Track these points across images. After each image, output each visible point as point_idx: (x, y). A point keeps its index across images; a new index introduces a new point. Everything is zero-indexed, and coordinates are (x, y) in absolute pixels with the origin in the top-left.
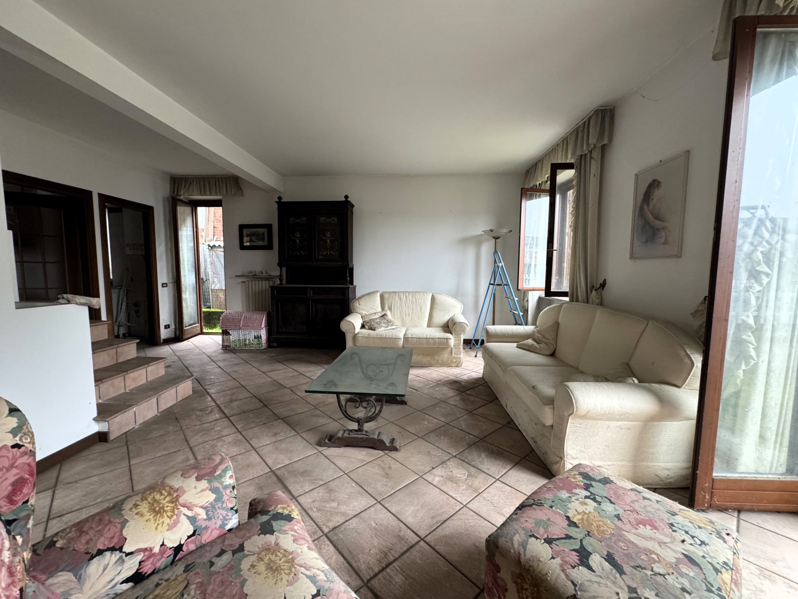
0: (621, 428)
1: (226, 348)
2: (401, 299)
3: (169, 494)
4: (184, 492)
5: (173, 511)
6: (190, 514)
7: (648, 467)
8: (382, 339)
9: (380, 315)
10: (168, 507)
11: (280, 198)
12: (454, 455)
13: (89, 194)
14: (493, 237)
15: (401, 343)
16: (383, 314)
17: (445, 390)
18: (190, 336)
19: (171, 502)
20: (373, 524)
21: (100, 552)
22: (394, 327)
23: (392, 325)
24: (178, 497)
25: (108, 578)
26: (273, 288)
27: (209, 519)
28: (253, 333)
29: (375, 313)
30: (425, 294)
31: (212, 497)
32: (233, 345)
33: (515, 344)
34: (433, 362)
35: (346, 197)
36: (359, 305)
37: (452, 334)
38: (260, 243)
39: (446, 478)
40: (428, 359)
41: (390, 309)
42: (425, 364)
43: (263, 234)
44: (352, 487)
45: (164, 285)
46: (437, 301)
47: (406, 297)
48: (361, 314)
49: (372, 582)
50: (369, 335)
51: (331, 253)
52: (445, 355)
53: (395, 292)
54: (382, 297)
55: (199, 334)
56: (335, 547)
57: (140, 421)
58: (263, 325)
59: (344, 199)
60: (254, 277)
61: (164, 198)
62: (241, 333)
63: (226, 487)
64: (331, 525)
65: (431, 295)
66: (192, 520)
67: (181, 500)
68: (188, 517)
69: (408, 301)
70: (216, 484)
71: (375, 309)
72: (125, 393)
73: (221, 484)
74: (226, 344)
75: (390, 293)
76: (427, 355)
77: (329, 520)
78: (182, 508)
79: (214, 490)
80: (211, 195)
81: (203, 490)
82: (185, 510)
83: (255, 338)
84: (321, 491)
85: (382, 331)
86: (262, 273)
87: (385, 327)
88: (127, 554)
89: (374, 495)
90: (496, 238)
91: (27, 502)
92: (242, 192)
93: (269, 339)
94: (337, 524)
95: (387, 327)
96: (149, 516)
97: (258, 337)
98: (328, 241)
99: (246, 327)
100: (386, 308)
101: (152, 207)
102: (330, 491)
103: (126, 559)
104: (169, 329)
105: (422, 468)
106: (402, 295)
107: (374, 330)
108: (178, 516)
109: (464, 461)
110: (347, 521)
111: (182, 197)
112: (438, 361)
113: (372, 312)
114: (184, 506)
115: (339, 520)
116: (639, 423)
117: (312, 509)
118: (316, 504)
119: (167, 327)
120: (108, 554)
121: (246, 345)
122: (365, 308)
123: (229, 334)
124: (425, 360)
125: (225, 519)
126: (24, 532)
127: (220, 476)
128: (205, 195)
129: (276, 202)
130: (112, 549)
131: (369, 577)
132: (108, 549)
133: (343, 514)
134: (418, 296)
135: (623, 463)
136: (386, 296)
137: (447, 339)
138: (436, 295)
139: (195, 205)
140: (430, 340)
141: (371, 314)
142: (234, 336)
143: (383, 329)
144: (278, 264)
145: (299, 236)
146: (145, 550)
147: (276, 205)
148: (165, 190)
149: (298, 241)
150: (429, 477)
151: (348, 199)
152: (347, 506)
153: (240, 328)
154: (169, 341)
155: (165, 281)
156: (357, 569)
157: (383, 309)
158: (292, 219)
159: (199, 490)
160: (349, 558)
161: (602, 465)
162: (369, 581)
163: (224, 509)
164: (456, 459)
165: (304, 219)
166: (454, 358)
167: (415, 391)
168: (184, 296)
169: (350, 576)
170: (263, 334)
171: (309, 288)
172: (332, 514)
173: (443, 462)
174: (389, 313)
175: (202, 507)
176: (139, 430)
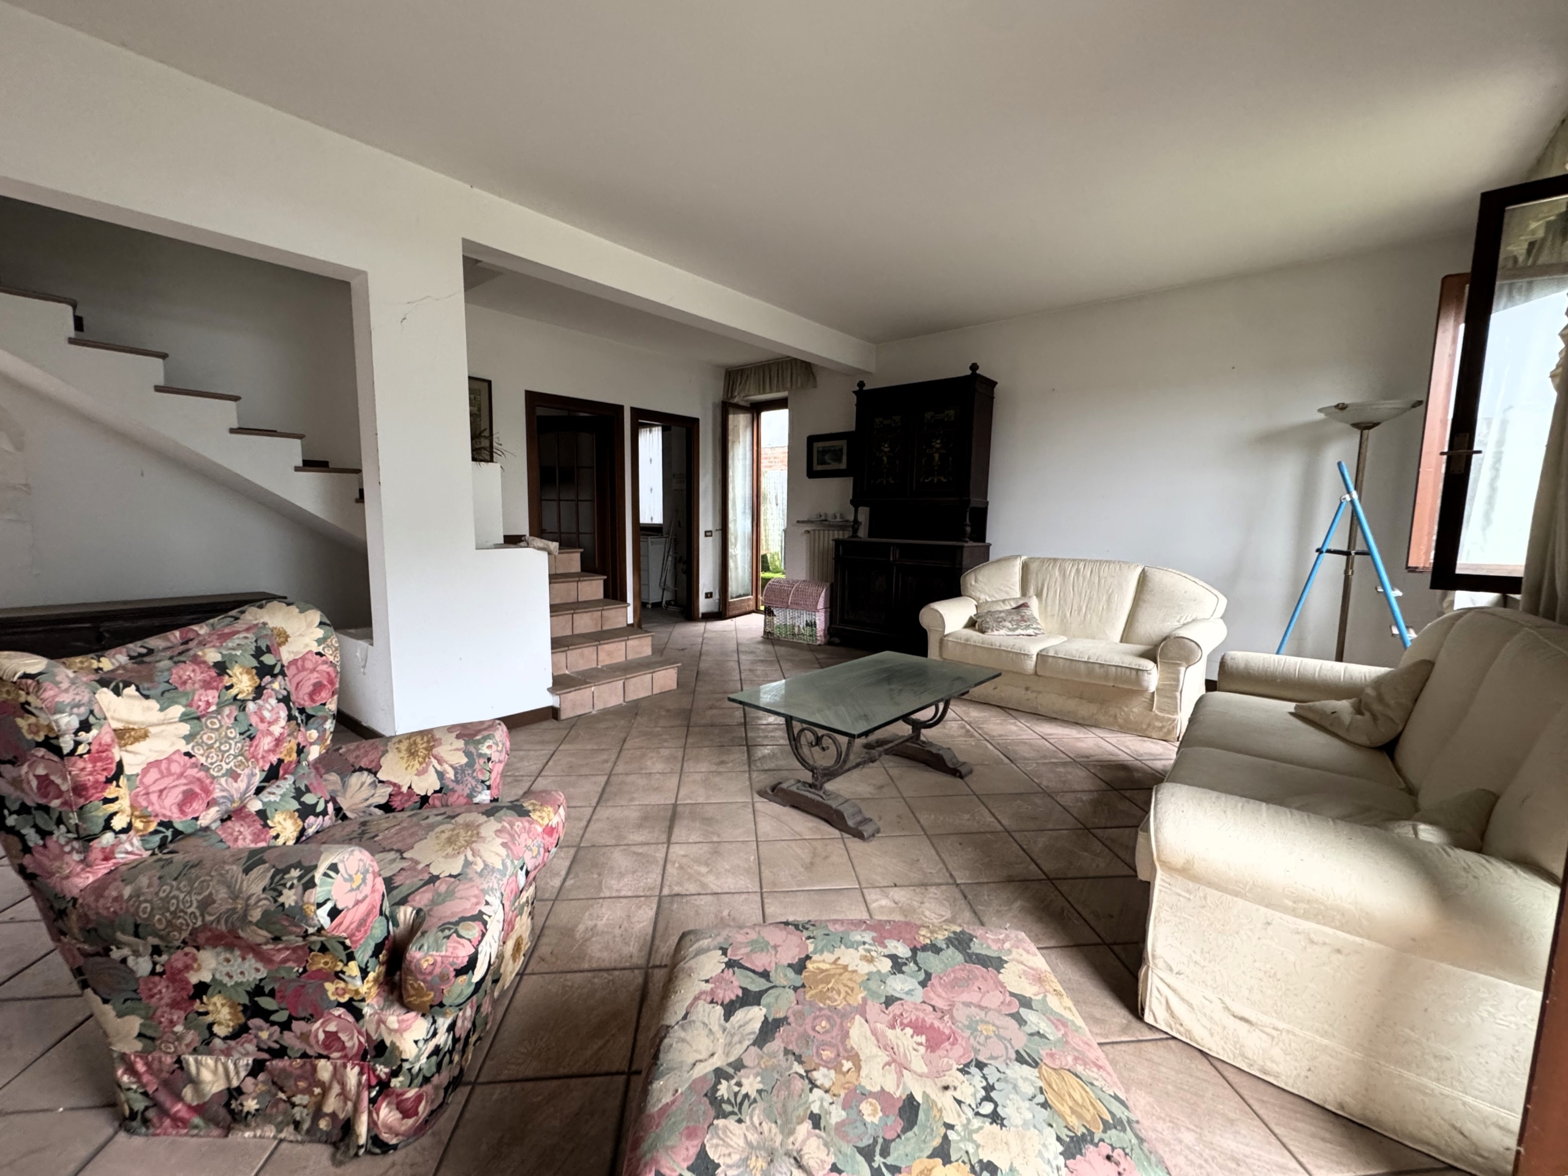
0: (1312, 942)
1: (769, 637)
2: (1064, 575)
3: (428, 742)
4: (441, 744)
5: (424, 759)
6: (439, 768)
7: (1421, 1090)
8: (991, 650)
9: (1014, 606)
10: (422, 753)
11: (861, 384)
12: (959, 882)
13: (620, 408)
14: (1356, 425)
15: (1031, 664)
16: (1021, 602)
17: (1081, 773)
18: (737, 612)
19: (426, 749)
20: (725, 913)
21: (361, 769)
22: (1030, 631)
23: (1028, 627)
24: (434, 746)
25: (365, 796)
26: (838, 542)
27: (457, 781)
28: (806, 617)
29: (1004, 601)
30: (1125, 567)
31: (464, 760)
32: (776, 632)
33: (1291, 706)
34: (1102, 718)
35: (974, 367)
36: (976, 581)
37: (1155, 662)
38: (834, 466)
39: (901, 908)
40: (1093, 708)
41: (1039, 595)
42: (1083, 718)
43: (841, 450)
44: (747, 860)
45: (708, 534)
46: (1150, 585)
47: (1078, 571)
48: (977, 599)
49: (656, 971)
50: (967, 640)
51: (939, 480)
52: (1135, 709)
53: (1055, 560)
54: (1025, 567)
55: (753, 612)
56: (657, 914)
57: (600, 706)
58: (821, 604)
59: (969, 372)
60: (823, 522)
61: (714, 404)
62: (789, 613)
63: (481, 755)
64: (677, 889)
65: (1139, 570)
66: (441, 775)
67: (435, 751)
68: (437, 771)
69: (1081, 578)
70: (472, 749)
71: (1007, 593)
72: (596, 669)
73: (478, 749)
74: (769, 629)
75: (1043, 561)
76: (1091, 701)
77: (679, 884)
78: (433, 759)
79: (468, 754)
80: (771, 392)
81: (457, 750)
82: (435, 762)
83: (807, 624)
84: (706, 848)
85: (999, 637)
86: (835, 517)
87: (1010, 630)
88: (380, 782)
89: (763, 882)
90: (1364, 427)
91: (324, 704)
92: (815, 378)
93: (830, 631)
94: (684, 892)
95: (1014, 630)
96: (404, 754)
97: (812, 625)
98: (937, 456)
99: (797, 605)
100: (1032, 591)
101: (697, 420)
102: (716, 852)
103: (379, 785)
104: (710, 600)
105: (879, 878)
106: (1068, 566)
107: (983, 632)
108: (428, 765)
109: (965, 897)
110: (699, 894)
111: (736, 400)
112: (1115, 717)
113: (999, 597)
114: (435, 758)
115: (692, 888)
116: (1381, 946)
117: (674, 863)
118: (685, 860)
119: (709, 595)
120: (366, 773)
121: (794, 635)
122: (986, 589)
123: (774, 615)
124: (1085, 710)
125: (473, 790)
126: (321, 729)
127: (479, 742)
128: (764, 393)
129: (854, 392)
130: (370, 771)
131: (658, 963)
132: (367, 770)
133: (704, 885)
134: (1105, 571)
135: (1325, 1042)
136: (1034, 567)
137: (1138, 670)
138: (1151, 571)
139: (756, 410)
140: (1097, 666)
141: (997, 602)
142: (780, 618)
143: (1002, 632)
144: (852, 502)
145: (887, 450)
146: (395, 785)
147: (855, 397)
148: (716, 392)
149: (885, 459)
150: (871, 895)
151: (978, 372)
152: (717, 879)
153: (787, 607)
154: (709, 617)
155: (710, 528)
156: (655, 948)
157: (1024, 591)
158: (877, 420)
159: (454, 747)
160: (658, 935)
161: (1252, 1019)
162: (655, 967)
163: (474, 778)
164: (956, 890)
165: (897, 418)
166: (1157, 718)
167: (1006, 761)
168: (731, 551)
169: (640, 950)
170: (820, 620)
171: (893, 544)
172: (689, 879)
173: (924, 885)
174: (1034, 603)
175: (451, 766)
176: (594, 716)
